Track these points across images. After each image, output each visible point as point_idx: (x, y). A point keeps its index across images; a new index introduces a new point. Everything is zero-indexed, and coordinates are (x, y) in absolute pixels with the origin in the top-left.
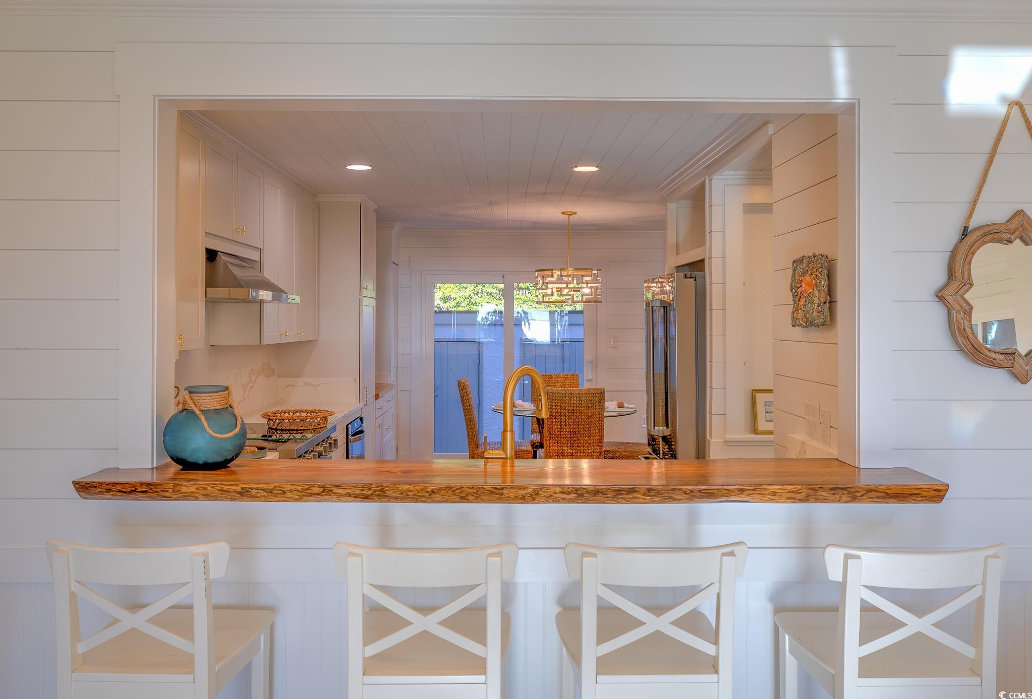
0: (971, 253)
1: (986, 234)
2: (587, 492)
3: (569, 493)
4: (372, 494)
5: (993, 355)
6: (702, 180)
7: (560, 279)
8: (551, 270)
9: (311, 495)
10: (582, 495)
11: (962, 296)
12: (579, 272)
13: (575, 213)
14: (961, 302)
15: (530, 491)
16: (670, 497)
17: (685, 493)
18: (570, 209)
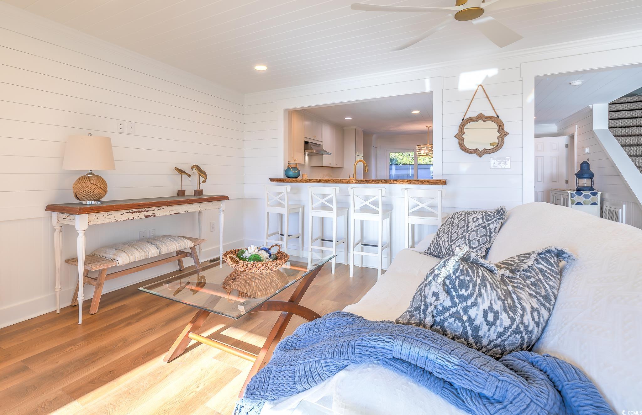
0: (465, 125)
5: (470, 150)
7: (425, 149)
8: (421, 145)
9: (308, 181)
11: (461, 136)
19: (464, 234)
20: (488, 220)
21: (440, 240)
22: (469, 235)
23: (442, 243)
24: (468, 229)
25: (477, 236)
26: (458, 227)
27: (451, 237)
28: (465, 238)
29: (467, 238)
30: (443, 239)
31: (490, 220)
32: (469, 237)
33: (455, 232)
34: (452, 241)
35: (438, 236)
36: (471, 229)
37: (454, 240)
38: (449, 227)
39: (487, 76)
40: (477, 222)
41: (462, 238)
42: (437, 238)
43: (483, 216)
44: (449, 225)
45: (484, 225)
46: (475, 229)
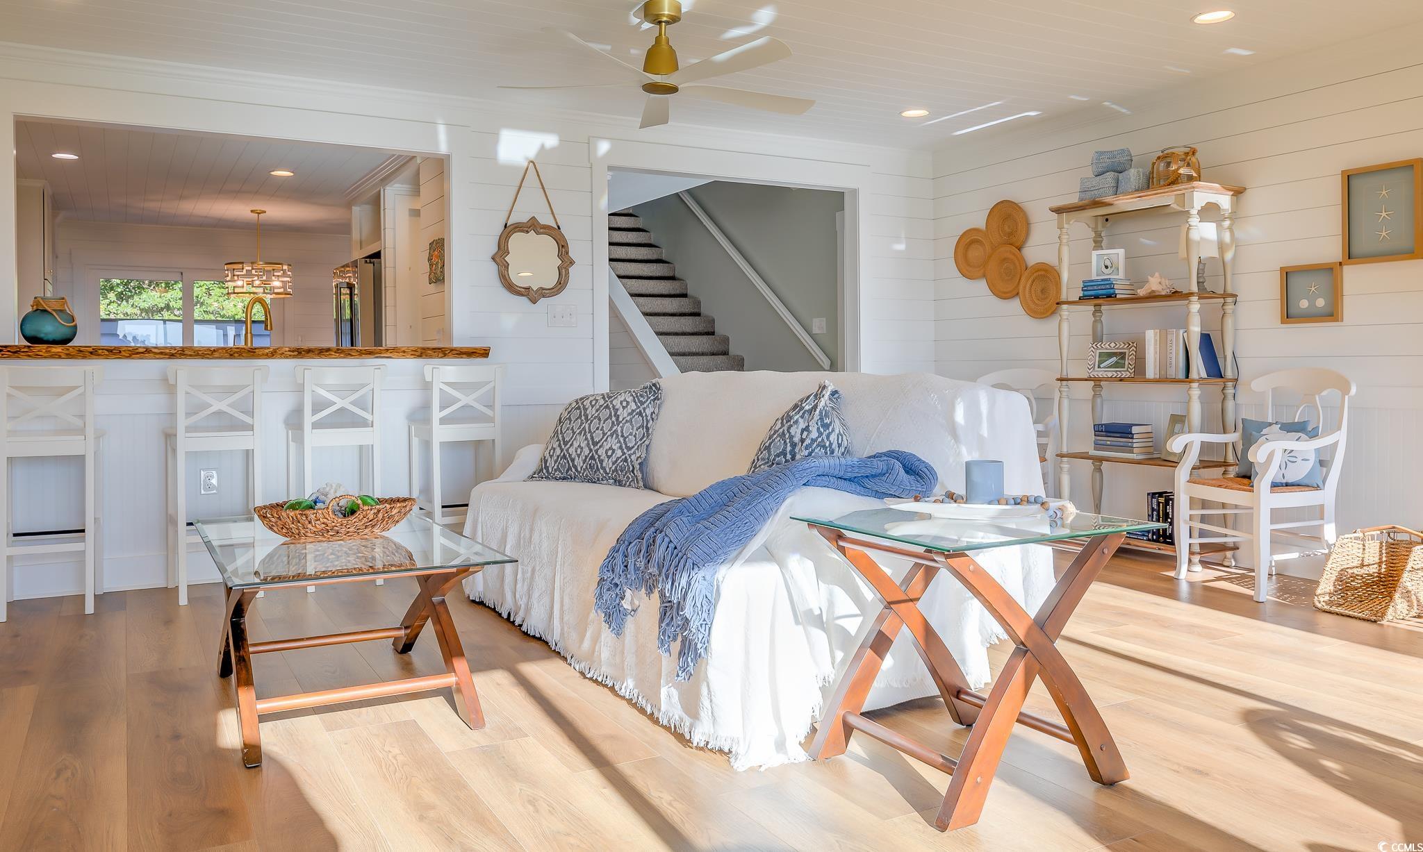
0: (508, 237)
1: (516, 228)
2: (304, 351)
3: (293, 351)
4: (176, 353)
5: (519, 289)
6: (378, 189)
7: (249, 274)
10: (301, 353)
11: (503, 259)
12: (269, 268)
13: (265, 212)
14: (503, 260)
15: (271, 350)
16: (349, 354)
17: (357, 351)
18: (259, 207)
19: (614, 429)
20: (642, 403)
21: (569, 448)
22: (622, 428)
23: (576, 451)
24: (617, 419)
25: (632, 429)
26: (600, 420)
27: (592, 438)
28: (617, 435)
29: (620, 434)
30: (576, 445)
31: (645, 402)
32: (622, 432)
33: (598, 429)
34: (595, 444)
35: (562, 443)
36: (623, 419)
37: (599, 441)
38: (582, 424)
39: (543, 146)
40: (629, 407)
41: (612, 435)
42: (560, 445)
43: (634, 398)
44: (580, 420)
45: (638, 410)
46: (628, 418)
